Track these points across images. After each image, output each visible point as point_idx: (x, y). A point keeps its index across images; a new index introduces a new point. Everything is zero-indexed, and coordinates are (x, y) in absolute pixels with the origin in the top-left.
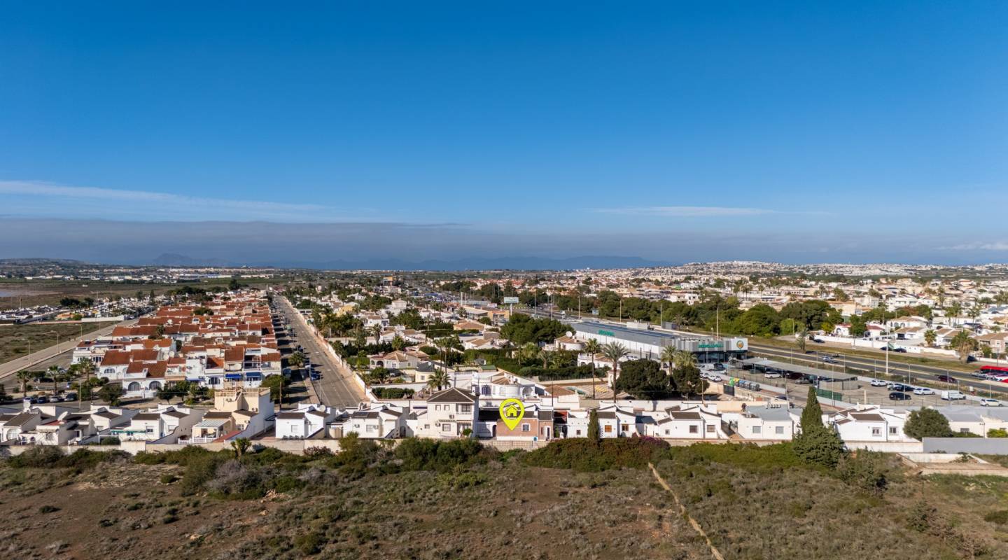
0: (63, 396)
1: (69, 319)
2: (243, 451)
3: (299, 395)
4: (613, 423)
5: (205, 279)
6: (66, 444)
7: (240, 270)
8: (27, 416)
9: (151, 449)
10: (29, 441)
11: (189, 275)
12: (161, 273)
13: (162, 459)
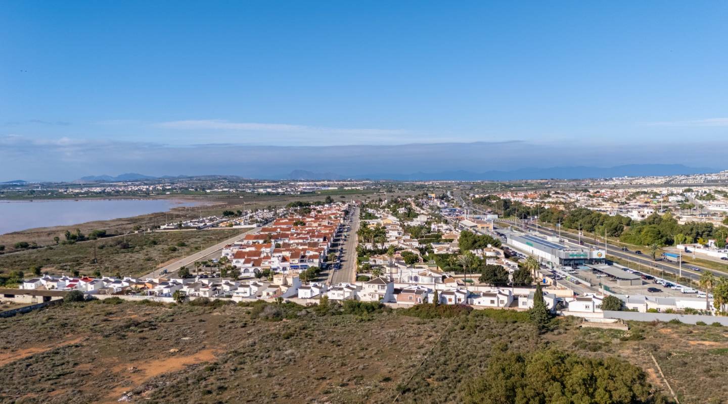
0: (215, 275)
1: (226, 226)
2: (280, 302)
3: (324, 278)
4: (453, 297)
5: (319, 191)
6: (212, 297)
7: (345, 183)
8: (196, 284)
9: (244, 300)
10: (197, 295)
11: (309, 187)
12: (291, 186)
13: (248, 305)
